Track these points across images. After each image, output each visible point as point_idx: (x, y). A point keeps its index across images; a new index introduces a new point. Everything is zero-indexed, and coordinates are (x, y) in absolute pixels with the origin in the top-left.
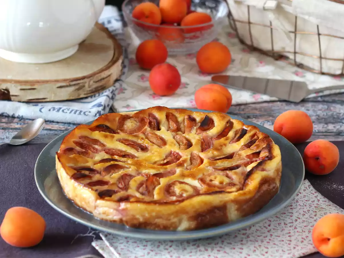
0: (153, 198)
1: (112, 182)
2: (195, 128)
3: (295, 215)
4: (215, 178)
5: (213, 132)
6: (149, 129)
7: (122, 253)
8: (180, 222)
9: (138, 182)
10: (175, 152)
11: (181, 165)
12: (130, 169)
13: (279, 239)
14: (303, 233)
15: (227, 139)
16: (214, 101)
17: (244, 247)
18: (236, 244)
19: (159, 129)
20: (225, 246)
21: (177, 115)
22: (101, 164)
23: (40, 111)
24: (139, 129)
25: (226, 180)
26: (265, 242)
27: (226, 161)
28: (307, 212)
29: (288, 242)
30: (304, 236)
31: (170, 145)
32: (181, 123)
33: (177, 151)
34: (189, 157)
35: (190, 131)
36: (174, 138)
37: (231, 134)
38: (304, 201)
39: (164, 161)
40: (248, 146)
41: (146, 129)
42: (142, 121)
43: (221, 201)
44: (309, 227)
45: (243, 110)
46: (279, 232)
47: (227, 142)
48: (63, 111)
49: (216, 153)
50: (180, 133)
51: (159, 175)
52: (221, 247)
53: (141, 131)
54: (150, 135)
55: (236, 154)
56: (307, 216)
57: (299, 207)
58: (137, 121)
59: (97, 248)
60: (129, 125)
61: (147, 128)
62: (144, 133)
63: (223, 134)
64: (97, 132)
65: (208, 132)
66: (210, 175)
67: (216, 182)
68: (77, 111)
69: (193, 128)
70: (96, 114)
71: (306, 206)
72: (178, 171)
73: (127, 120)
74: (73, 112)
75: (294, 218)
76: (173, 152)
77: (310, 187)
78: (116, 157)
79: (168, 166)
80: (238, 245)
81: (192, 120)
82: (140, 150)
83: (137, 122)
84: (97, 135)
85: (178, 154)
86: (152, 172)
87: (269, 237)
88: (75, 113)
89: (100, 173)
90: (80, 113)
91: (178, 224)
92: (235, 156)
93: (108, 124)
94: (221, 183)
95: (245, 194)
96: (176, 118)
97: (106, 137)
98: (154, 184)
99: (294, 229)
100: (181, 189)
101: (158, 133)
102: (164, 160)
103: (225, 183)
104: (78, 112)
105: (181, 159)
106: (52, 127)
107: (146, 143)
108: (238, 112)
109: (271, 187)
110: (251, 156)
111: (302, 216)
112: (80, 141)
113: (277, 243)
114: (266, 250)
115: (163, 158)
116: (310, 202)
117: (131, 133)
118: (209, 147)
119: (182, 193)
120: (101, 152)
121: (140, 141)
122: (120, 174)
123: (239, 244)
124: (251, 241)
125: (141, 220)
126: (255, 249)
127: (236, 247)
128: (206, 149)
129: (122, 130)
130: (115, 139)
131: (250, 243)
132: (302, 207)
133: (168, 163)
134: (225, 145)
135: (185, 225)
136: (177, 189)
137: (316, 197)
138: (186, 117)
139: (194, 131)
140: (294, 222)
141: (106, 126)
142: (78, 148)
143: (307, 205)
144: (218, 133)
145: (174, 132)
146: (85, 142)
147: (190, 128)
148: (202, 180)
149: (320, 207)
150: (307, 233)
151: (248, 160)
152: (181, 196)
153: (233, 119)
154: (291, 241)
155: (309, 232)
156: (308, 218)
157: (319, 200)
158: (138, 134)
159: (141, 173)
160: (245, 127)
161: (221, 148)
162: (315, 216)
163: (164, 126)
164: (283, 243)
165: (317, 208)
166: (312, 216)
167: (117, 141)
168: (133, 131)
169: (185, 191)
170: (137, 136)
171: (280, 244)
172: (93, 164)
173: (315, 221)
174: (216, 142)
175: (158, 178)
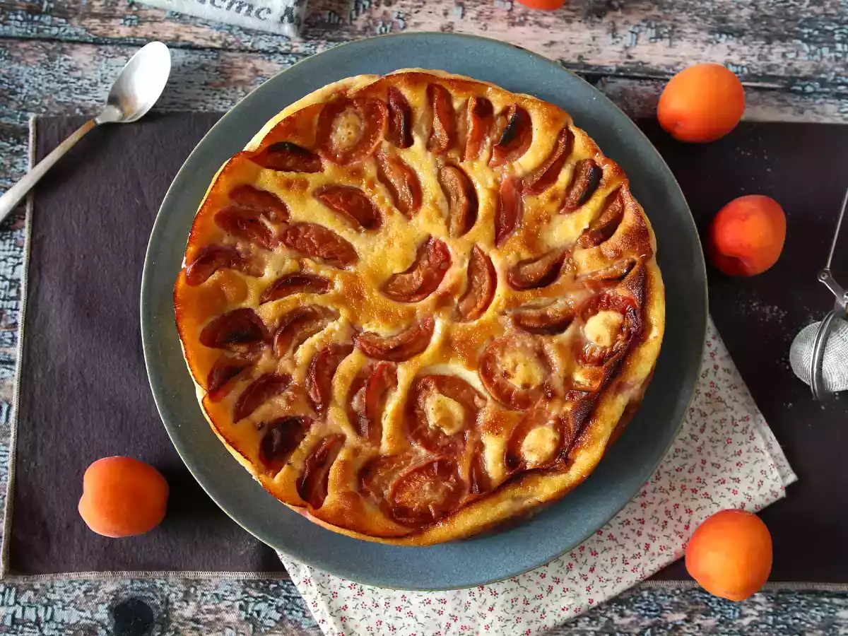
0: (379, 444)
1: (296, 378)
2: (489, 140)
4: (515, 366)
5: (528, 160)
6: (386, 144)
10: (437, 241)
11: (444, 301)
12: (337, 324)
14: (671, 492)
15: (553, 197)
19: (409, 142)
21: (452, 92)
22: (276, 302)
24: (362, 143)
25: (537, 375)
27: (545, 293)
29: (637, 526)
32: (459, 114)
33: (443, 239)
34: (466, 265)
35: (475, 156)
36: (439, 177)
37: (564, 176)
39: (412, 272)
40: (599, 234)
41: (380, 144)
42: (371, 113)
44: (685, 473)
47: (553, 208)
49: (524, 253)
50: (452, 155)
51: (397, 353)
53: (369, 152)
54: (387, 163)
55: (568, 262)
58: (362, 116)
60: (343, 133)
61: (382, 140)
62: (375, 158)
63: (547, 175)
64: (269, 172)
65: (515, 164)
66: (503, 348)
67: (516, 383)
69: (485, 139)
70: (282, 18)
72: (439, 326)
73: (338, 117)
76: (432, 241)
78: (311, 266)
79: (418, 306)
81: (483, 109)
82: (362, 228)
83: (361, 120)
84: (268, 180)
85: (444, 248)
89: (270, 342)
92: (565, 268)
93: (297, 141)
94: (526, 386)
96: (449, 100)
97: (288, 185)
98: (384, 384)
99: (654, 480)
100: (439, 414)
101: (405, 155)
102: (414, 267)
103: (533, 387)
105: (448, 278)
107: (378, 198)
110: (602, 283)
112: (234, 206)
113: (615, 531)
114: (591, 560)
115: (409, 264)
117: (345, 159)
118: (512, 225)
119: (442, 425)
120: (277, 245)
121: (366, 190)
122: (314, 347)
126: (572, 561)
128: (507, 232)
129: (327, 152)
130: (310, 189)
134: (549, 220)
136: (431, 409)
138: (472, 103)
139: (484, 154)
141: (290, 144)
142: (227, 240)
144: (536, 170)
145: (440, 157)
146: (244, 207)
147: (477, 143)
149: (716, 395)
150: (677, 492)
151: (592, 292)
152: (438, 431)
153: (577, 125)
154: (643, 523)
155: (683, 488)
156: (687, 440)
157: (716, 367)
158: (362, 164)
159: (359, 332)
160: (599, 159)
161: (538, 230)
162: (702, 431)
163: (420, 133)
164: (627, 529)
165: (709, 400)
166: (696, 431)
167: (314, 195)
168: (351, 152)
169: (447, 419)
170: (358, 173)
171: (622, 534)
172: (258, 302)
173: (700, 450)
174: (529, 204)
175: (393, 364)
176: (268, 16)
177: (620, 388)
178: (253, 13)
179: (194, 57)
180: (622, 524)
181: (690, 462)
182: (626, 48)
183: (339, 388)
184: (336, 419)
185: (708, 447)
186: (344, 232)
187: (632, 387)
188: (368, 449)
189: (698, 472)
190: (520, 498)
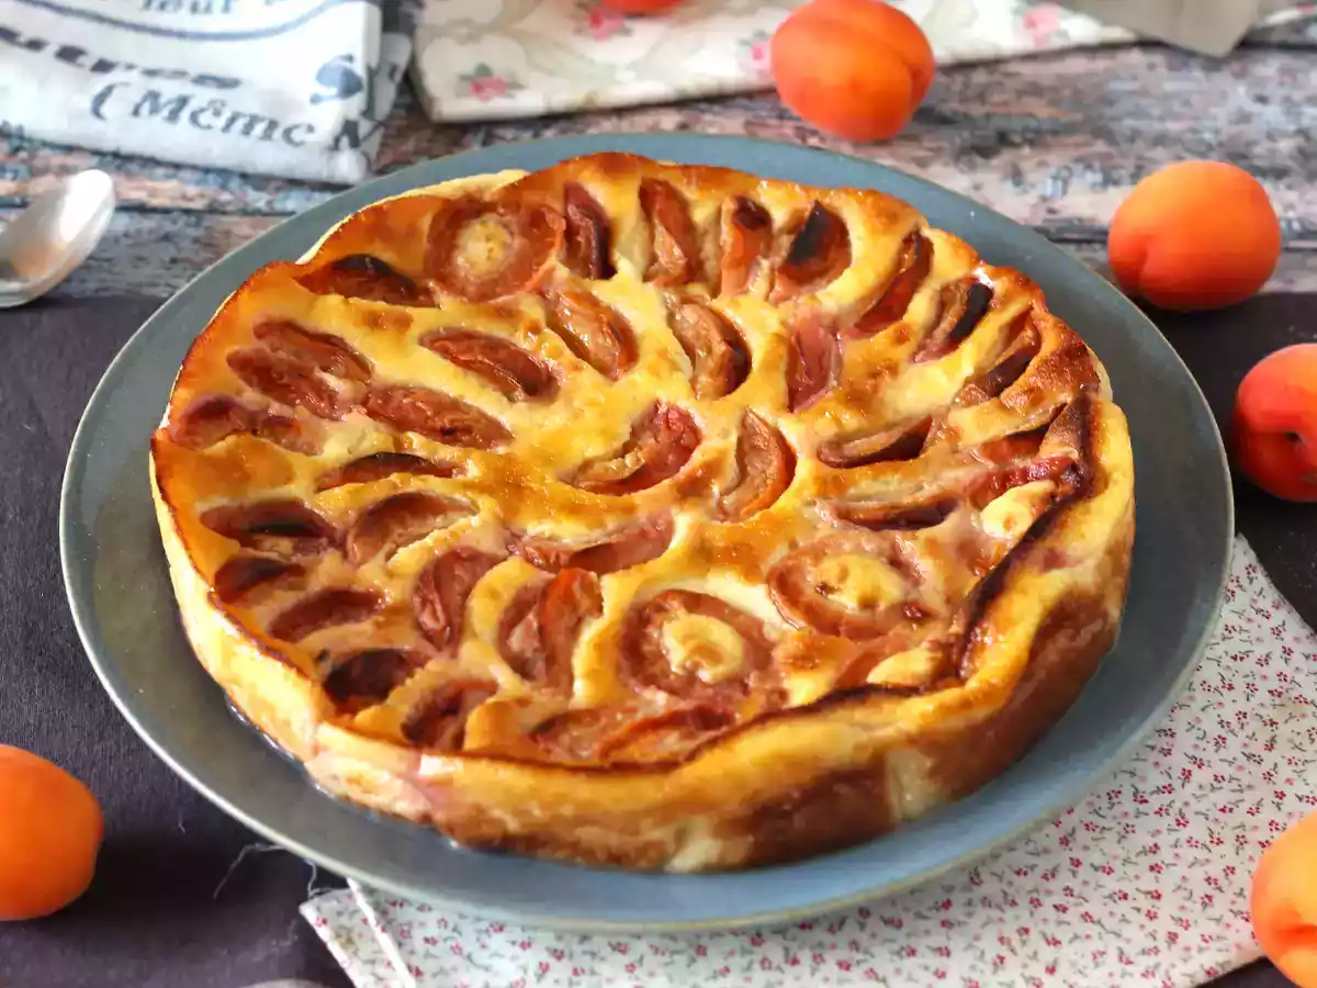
0: (569, 693)
1: (392, 594)
2: (765, 264)
3: (1184, 742)
4: (844, 575)
5: (844, 290)
6: (562, 272)
7: (428, 967)
8: (681, 838)
9: (507, 597)
10: (671, 408)
11: (693, 490)
12: (475, 521)
13: (1111, 884)
14: (1213, 847)
15: (901, 339)
16: (855, 86)
17: (956, 942)
18: (923, 925)
19: (607, 271)
20: (874, 936)
21: (690, 193)
22: (349, 486)
23: (96, 112)
24: (520, 271)
25: (891, 588)
26: (1047, 911)
27: (896, 471)
28: (1235, 725)
29: (1146, 903)
30: (1216, 871)
31: (654, 372)
32: (706, 232)
33: (685, 403)
34: (733, 439)
35: (741, 287)
36: (671, 319)
37: (920, 308)
38: (1227, 661)
39: (623, 457)
40: (994, 381)
41: (551, 272)
42: (535, 223)
43: (859, 747)
44: (1240, 815)
45: (981, 97)
46: (1110, 844)
47: (901, 353)
48: (194, 118)
49: (851, 420)
50: (696, 289)
51: (598, 558)
52: (855, 945)
53: (529, 284)
54: (566, 302)
55: (940, 428)
56: (1234, 747)
57: (1201, 698)
58: (515, 228)
59: (324, 933)
60: (480, 249)
61: (555, 265)
62: (541, 293)
63: (885, 307)
64: (334, 300)
65: (820, 294)
66: (818, 554)
67: (846, 601)
68: (254, 120)
69: (759, 264)
70: (337, 140)
71: (1231, 687)
72: (684, 523)
73: (467, 226)
74: (240, 124)
75: (1178, 761)
76: (662, 410)
77: (1253, 575)
78: (417, 443)
79: (639, 497)
80: (927, 932)
81: (752, 218)
82: (519, 394)
83: (512, 234)
84: (334, 314)
85: (685, 418)
86: (572, 534)
87: (1064, 878)
88: (247, 130)
89: (340, 544)
90: (267, 135)
91: (670, 847)
92: (932, 443)
93: (387, 255)
94: (868, 604)
95: (966, 704)
96: (684, 207)
97: (373, 322)
98: (575, 607)
99: (1174, 826)
100: (692, 644)
101: (602, 290)
102: (626, 449)
103: (882, 606)
104: (259, 128)
105: (698, 457)
106: (153, 193)
107: (548, 351)
108: (961, 108)
109: (1085, 636)
110: (1005, 446)
111: (1211, 747)
112: (262, 351)
113: (1095, 908)
114: (1048, 954)
115: (618, 445)
116: (1249, 665)
117: (484, 294)
118: (822, 383)
119: (696, 666)
120: (350, 411)
121: (524, 342)
122: (430, 550)
123: (933, 924)
124: (986, 902)
125: (513, 825)
126: (1004, 951)
127: (921, 945)
128: (811, 391)
129: (447, 280)
130: (415, 331)
131: (982, 913)
132: (1215, 698)
133: (640, 479)
134: (893, 370)
135: (701, 849)
136: (674, 640)
137: (1277, 632)
138: (729, 206)
139: (758, 285)
140: (1177, 784)
141: (375, 261)
142: (251, 397)
143: (1239, 683)
144: (863, 300)
145: (671, 289)
146: (282, 354)
147: (743, 269)
148: (785, 585)
149: (1294, 694)
150: (1228, 848)
151: (991, 465)
152: (691, 678)
153: (933, 225)
154: (1159, 897)
155: (1241, 841)
156: (1238, 763)
157: (1288, 652)
158: (517, 302)
159: (519, 537)
160: (983, 275)
161: (875, 389)
162: (1270, 747)
163: (629, 255)
164: (1123, 907)
165: (1278, 701)
166: (1257, 748)
167: (422, 343)
168: (494, 283)
169: (709, 653)
170: (508, 314)
171: (1111, 914)
172: (314, 487)
173: (1268, 776)
174: (854, 352)
175: (593, 574)
176: (310, 138)
177: (1053, 561)
178: (278, 134)
179: (149, 223)
180: (1110, 897)
181: (1250, 799)
182: (1044, 199)
183: (483, 611)
184: (478, 658)
185: (1286, 771)
186: (483, 399)
187: (1079, 561)
188: (545, 702)
189: (1268, 813)
190: (867, 727)
